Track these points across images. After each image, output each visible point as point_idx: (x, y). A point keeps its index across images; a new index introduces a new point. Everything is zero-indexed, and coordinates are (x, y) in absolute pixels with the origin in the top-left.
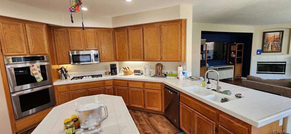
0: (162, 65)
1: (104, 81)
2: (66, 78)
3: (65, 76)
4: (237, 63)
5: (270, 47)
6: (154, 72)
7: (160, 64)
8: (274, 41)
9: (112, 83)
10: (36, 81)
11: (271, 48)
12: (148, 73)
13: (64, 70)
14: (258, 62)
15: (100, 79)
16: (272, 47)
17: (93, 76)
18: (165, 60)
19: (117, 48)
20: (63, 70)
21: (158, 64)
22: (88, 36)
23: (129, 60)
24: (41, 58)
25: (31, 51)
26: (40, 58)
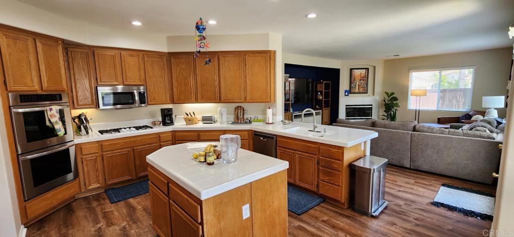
0: (243, 109)
1: (158, 134)
2: (87, 133)
3: (85, 129)
4: (325, 107)
5: (357, 88)
6: (232, 118)
7: (241, 107)
8: (361, 80)
9: (171, 137)
10: (57, 135)
11: (359, 89)
12: (225, 119)
13: (85, 118)
14: (346, 106)
15: (148, 131)
16: (359, 87)
17: (138, 128)
18: (250, 101)
19: (175, 84)
20: (83, 118)
21: (238, 107)
22: (128, 63)
23: (197, 101)
24: (58, 97)
25: (45, 85)
26: (56, 97)
